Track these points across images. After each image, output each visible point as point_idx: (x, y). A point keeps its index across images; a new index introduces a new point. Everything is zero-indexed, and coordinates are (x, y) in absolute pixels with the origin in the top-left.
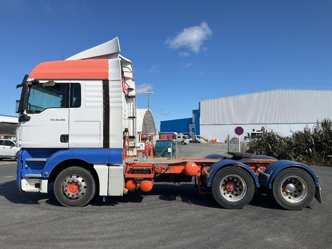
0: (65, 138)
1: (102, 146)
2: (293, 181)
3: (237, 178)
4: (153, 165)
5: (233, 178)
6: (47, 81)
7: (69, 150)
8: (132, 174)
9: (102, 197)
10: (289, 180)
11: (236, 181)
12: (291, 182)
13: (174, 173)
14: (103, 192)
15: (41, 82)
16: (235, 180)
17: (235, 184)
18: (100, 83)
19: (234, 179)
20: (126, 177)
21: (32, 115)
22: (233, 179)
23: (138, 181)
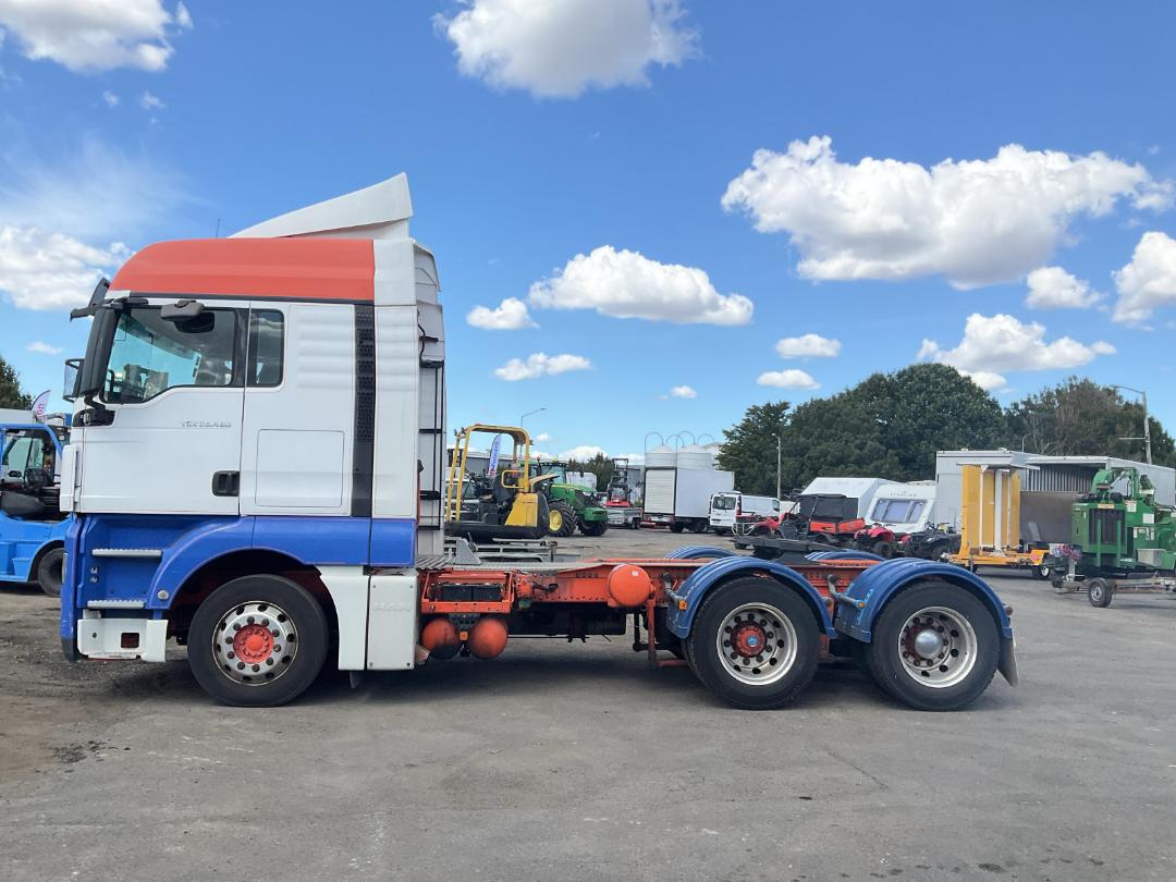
0: (227, 483)
1: (346, 510)
2: (935, 624)
3: (762, 612)
4: (508, 575)
5: (751, 613)
6: (176, 301)
7: (240, 522)
8: (442, 600)
9: (346, 673)
10: (922, 621)
11: (762, 621)
12: (927, 626)
13: (575, 600)
14: (350, 658)
15: (152, 301)
16: (758, 618)
17: (760, 631)
18: (349, 312)
19: (753, 617)
20: (423, 611)
21: (119, 405)
22: (751, 617)
23: (462, 622)
